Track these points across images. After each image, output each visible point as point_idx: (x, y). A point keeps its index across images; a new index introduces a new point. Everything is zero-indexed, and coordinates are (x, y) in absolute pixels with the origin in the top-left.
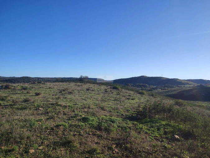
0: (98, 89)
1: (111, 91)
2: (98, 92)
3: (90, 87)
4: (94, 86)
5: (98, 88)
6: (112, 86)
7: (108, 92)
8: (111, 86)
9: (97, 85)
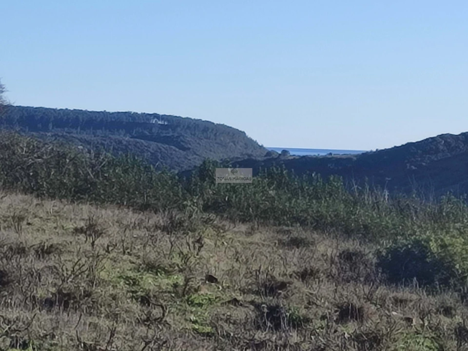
0: (149, 282)
1: (347, 313)
2: (148, 321)
3: (31, 238)
4: (91, 230)
5: (152, 268)
6: (367, 233)
7: (297, 323)
8: (348, 233)
9: (131, 217)
